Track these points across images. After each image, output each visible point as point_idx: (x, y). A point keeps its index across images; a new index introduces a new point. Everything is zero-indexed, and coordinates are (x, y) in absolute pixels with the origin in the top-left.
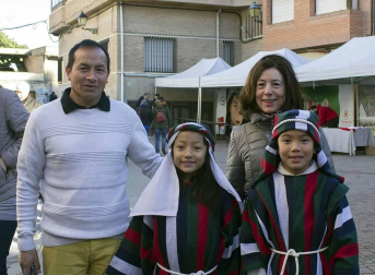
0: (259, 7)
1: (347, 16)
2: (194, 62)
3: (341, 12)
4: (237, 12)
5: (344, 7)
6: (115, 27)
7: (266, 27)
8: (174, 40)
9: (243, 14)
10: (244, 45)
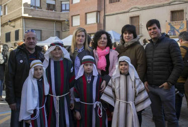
0: (68, 21)
1: (96, 25)
2: (48, 38)
3: (95, 23)
4: (61, 22)
5: (95, 22)
6: (22, 26)
7: (70, 27)
8: (41, 31)
9: (63, 23)
10: (63, 33)
